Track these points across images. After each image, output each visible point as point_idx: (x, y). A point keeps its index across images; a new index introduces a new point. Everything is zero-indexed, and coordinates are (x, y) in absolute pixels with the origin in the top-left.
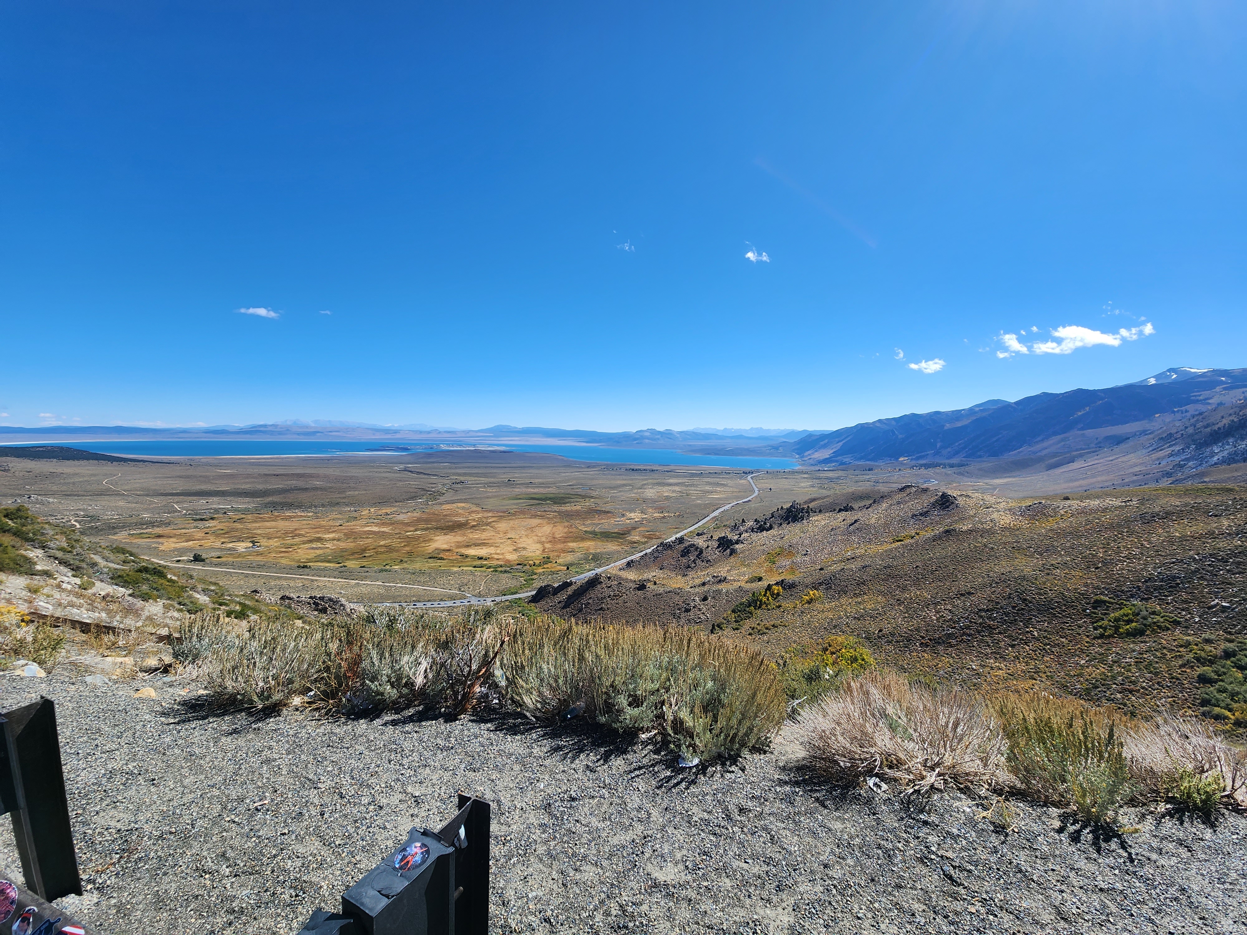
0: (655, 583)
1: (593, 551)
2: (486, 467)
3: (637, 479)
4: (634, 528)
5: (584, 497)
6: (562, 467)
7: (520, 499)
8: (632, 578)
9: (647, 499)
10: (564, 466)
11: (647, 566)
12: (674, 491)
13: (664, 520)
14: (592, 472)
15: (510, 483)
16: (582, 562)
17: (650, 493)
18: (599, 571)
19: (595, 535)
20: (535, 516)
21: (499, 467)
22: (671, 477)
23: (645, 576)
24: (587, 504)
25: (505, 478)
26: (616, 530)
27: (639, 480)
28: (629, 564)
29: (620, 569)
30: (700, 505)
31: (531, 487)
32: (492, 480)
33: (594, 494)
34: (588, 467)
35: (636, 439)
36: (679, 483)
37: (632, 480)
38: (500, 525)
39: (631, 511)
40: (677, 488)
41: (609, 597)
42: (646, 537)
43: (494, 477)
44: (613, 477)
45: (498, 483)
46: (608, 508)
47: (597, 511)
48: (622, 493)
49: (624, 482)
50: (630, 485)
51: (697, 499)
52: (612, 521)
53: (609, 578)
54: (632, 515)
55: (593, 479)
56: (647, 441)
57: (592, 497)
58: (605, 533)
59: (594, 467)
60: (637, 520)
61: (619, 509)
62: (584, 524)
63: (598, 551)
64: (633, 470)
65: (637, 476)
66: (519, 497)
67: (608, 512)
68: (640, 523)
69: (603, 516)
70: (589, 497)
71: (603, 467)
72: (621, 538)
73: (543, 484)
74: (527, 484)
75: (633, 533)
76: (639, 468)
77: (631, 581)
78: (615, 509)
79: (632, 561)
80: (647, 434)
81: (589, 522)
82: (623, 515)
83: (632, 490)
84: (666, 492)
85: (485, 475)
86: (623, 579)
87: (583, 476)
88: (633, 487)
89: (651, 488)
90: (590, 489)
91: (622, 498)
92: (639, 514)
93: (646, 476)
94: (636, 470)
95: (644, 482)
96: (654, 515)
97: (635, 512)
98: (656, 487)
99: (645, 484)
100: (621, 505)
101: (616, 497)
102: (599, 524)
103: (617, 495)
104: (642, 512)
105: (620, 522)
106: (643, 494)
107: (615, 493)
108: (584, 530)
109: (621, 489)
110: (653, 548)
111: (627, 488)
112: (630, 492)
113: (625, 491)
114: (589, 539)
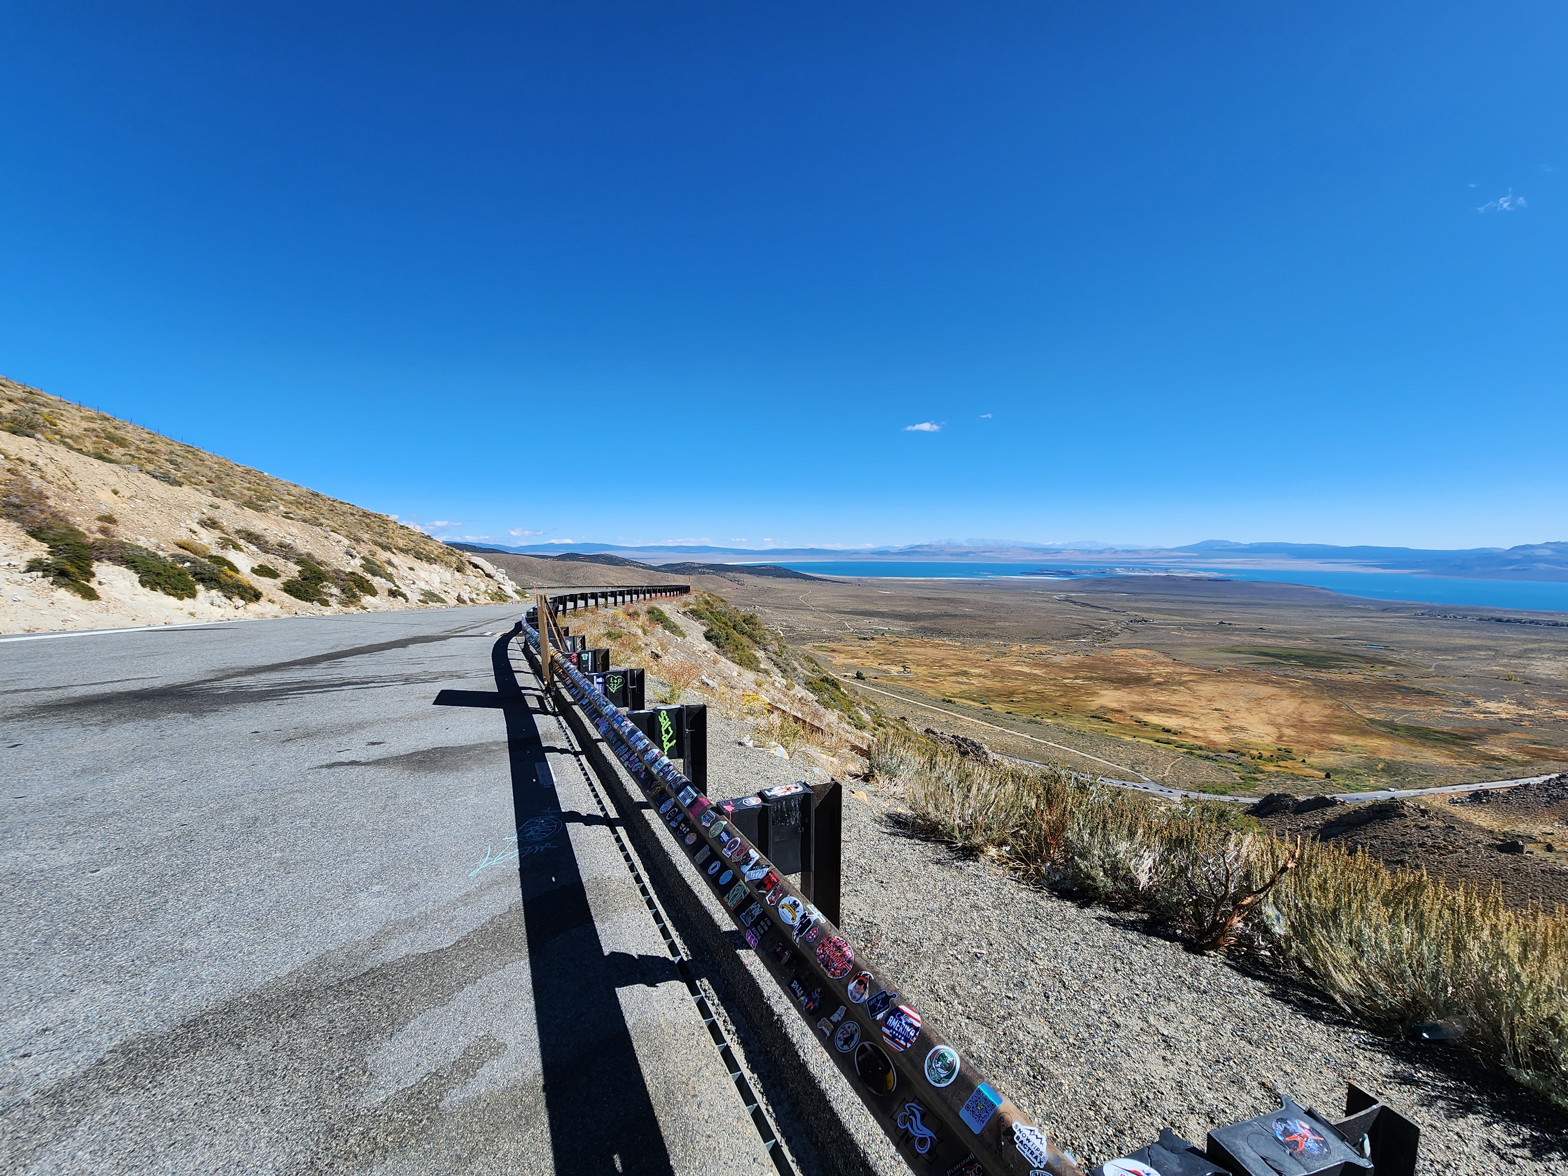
0: (1549, 848)
1: (1388, 758)
2: (1184, 602)
3: (1508, 639)
4: (1497, 732)
5: (1372, 661)
6: (1325, 607)
7: (1239, 652)
8: (1484, 824)
9: (1536, 680)
10: (1331, 606)
11: (1527, 810)
14: (1391, 620)
15: (1222, 627)
16: (1362, 772)
17: (1546, 668)
18: (1399, 794)
19: (1391, 730)
20: (1267, 682)
21: (1206, 603)
23: (1522, 828)
24: (1378, 673)
25: (1215, 618)
26: (1446, 729)
27: (1513, 641)
28: (1477, 798)
29: (1453, 802)
31: (1262, 636)
32: (1193, 620)
33: (1394, 657)
34: (1384, 610)
35: (1509, 562)
37: (1496, 639)
38: (1203, 688)
39: (1488, 698)
41: (1420, 845)
42: (1528, 753)
43: (1195, 616)
44: (1446, 631)
45: (1203, 625)
46: (1428, 685)
47: (1399, 689)
48: (1468, 663)
49: (1474, 642)
50: (1489, 648)
52: (1438, 710)
53: (1424, 812)
54: (1492, 706)
55: (1393, 632)
56: (1542, 566)
57: (1390, 663)
58: (1419, 729)
59: (1397, 610)
60: (1504, 716)
61: (1455, 690)
62: (1368, 708)
63: (1400, 758)
64: (1499, 620)
65: (1509, 633)
66: (1238, 649)
67: (1428, 693)
68: (1516, 723)
69: (1415, 698)
70: (1383, 663)
71: (1419, 612)
72: (1458, 745)
73: (1285, 632)
74: (1254, 630)
75: (1491, 739)
76: (1518, 617)
77: (1481, 829)
78: (1447, 689)
79: (1486, 792)
80: (1547, 552)
81: (1380, 705)
82: (1467, 704)
83: (1494, 658)
85: (1181, 613)
86: (1460, 822)
87: (1371, 624)
88: (1498, 653)
89: (1548, 659)
90: (1386, 648)
91: (1467, 671)
92: (1509, 706)
93: (1536, 634)
94: (1508, 621)
95: (1530, 646)
96: (1555, 713)
97: (1500, 702)
98: (1563, 658)
99: (1532, 650)
100: (1462, 683)
101: (1449, 667)
102: (1406, 712)
103: (1453, 663)
104: (1520, 704)
105: (1458, 716)
106: (1525, 668)
107: (1448, 660)
108: (1367, 716)
109: (1463, 655)
110: (1547, 778)
111: (1482, 653)
112: (1488, 662)
113: (1473, 659)
114: (1379, 735)
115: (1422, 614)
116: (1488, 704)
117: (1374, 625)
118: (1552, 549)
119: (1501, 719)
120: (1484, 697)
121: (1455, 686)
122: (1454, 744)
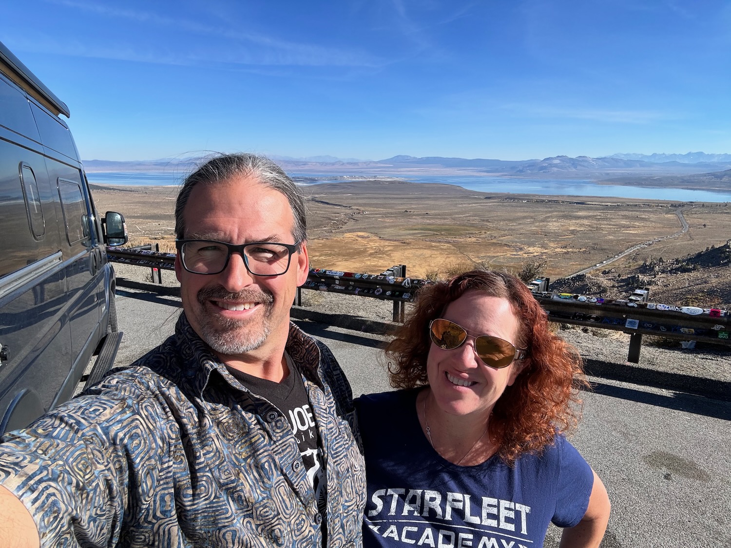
2: (385, 198)
3: (539, 211)
5: (480, 229)
6: (460, 198)
7: (416, 230)
9: (549, 233)
10: (462, 197)
12: (581, 225)
13: (568, 256)
14: (490, 203)
15: (406, 214)
17: (554, 226)
20: (430, 247)
21: (397, 198)
22: (580, 210)
24: (483, 236)
25: (402, 208)
27: (542, 212)
30: (612, 241)
31: (427, 219)
32: (390, 210)
33: (491, 226)
34: (487, 198)
35: (542, 168)
36: (589, 217)
37: (535, 212)
38: (396, 255)
39: (530, 245)
40: (586, 222)
43: (391, 208)
44: (515, 209)
45: (396, 214)
46: (505, 240)
47: (492, 244)
48: (522, 226)
49: (525, 214)
50: (531, 217)
51: (609, 234)
52: (509, 254)
54: (531, 249)
55: (491, 211)
56: (555, 169)
57: (489, 230)
59: (492, 198)
60: (535, 254)
65: (540, 208)
66: (414, 227)
67: (505, 245)
69: (499, 249)
70: (485, 229)
73: (439, 215)
74: (424, 215)
76: (544, 199)
78: (513, 242)
80: (557, 161)
81: (483, 254)
82: (521, 249)
83: (533, 223)
84: (572, 225)
85: (383, 206)
87: (481, 207)
88: (535, 220)
89: (555, 221)
90: (487, 221)
91: (522, 231)
92: (538, 249)
93: (551, 208)
95: (548, 215)
96: (556, 250)
97: (534, 247)
98: (560, 220)
99: (549, 217)
100: (519, 238)
101: (514, 230)
102: (494, 257)
103: (516, 227)
104: (541, 247)
105: (517, 256)
106: (545, 227)
107: (513, 225)
108: (477, 262)
109: (521, 222)
111: (528, 220)
112: (530, 225)
113: (524, 224)
115: (504, 200)
116: (529, 249)
117: (482, 207)
118: (560, 160)
119: (534, 256)
120: (528, 245)
121: (516, 240)
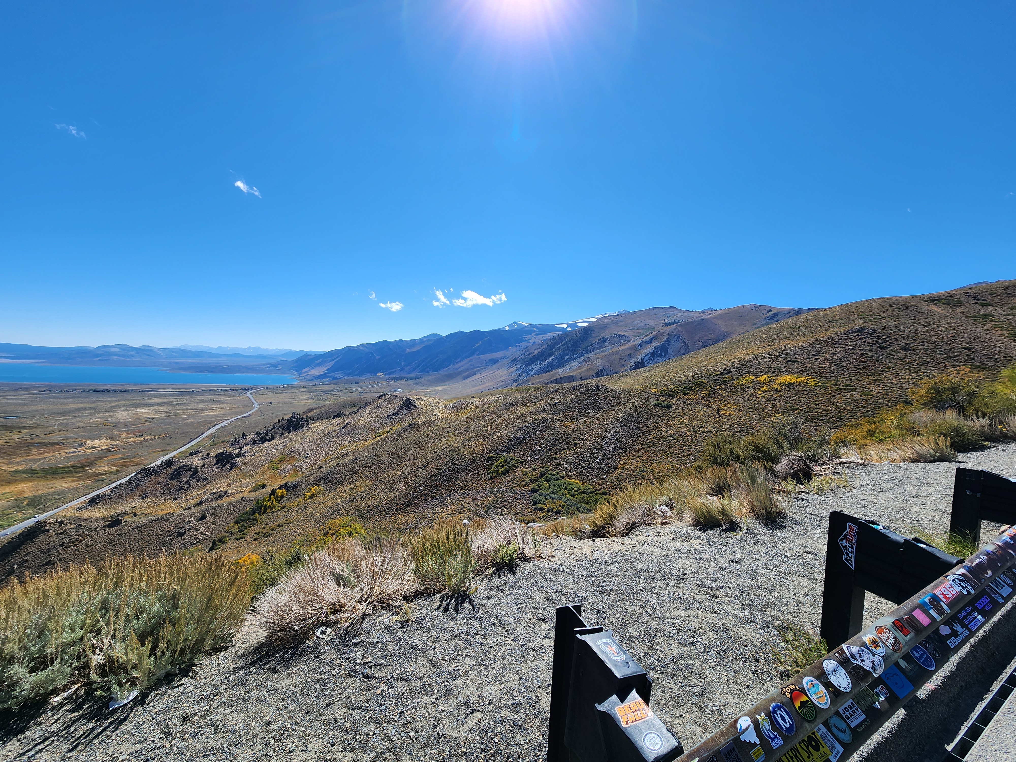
0: (135, 515)
1: (31, 495)
3: (101, 401)
4: (100, 458)
5: (10, 428)
8: (99, 516)
9: (118, 423)
11: (122, 498)
12: (156, 412)
13: (146, 444)
14: (22, 396)
16: (11, 511)
17: (123, 416)
18: (40, 518)
19: (31, 474)
22: (153, 397)
23: (120, 510)
24: (16, 436)
26: (70, 464)
27: (104, 402)
28: (93, 501)
29: (79, 509)
30: (192, 424)
33: (28, 422)
34: (16, 390)
35: (97, 356)
36: (165, 403)
37: (94, 402)
39: (93, 439)
40: (161, 408)
41: (61, 546)
42: (118, 466)
44: (62, 400)
46: (55, 438)
47: (34, 445)
48: (78, 419)
49: (82, 406)
50: (91, 409)
51: (189, 418)
52: (63, 453)
53: (60, 523)
54: (96, 443)
55: (25, 405)
56: (115, 358)
57: (25, 427)
58: (51, 469)
59: (26, 389)
60: (103, 448)
61: (72, 438)
62: (11, 463)
63: (40, 492)
64: (95, 391)
65: (101, 398)
67: (55, 443)
68: (111, 450)
69: (45, 448)
70: (19, 428)
71: (43, 389)
72: (78, 472)
75: (98, 463)
76: (105, 388)
77: (98, 519)
78: (68, 438)
79: (98, 496)
80: (117, 350)
81: (21, 459)
82: (81, 445)
83: (94, 414)
84: (146, 413)
86: (84, 520)
88: (96, 411)
89: (124, 410)
90: (21, 417)
91: (78, 425)
92: (106, 441)
93: (115, 397)
94: (100, 391)
95: (114, 404)
96: (130, 440)
97: (100, 440)
98: (131, 409)
99: (115, 407)
100: (76, 433)
101: (68, 424)
102: (40, 459)
103: (70, 421)
104: (111, 439)
105: (76, 454)
106: (112, 417)
107: (66, 419)
108: (12, 469)
109: (76, 415)
110: (129, 477)
111: (87, 412)
112: (90, 417)
113: (82, 416)
114: (22, 481)
115: (45, 391)
116: (94, 443)
117: (9, 401)
118: (119, 348)
119: (102, 450)
120: (90, 439)
121: (72, 435)
122: (76, 472)
